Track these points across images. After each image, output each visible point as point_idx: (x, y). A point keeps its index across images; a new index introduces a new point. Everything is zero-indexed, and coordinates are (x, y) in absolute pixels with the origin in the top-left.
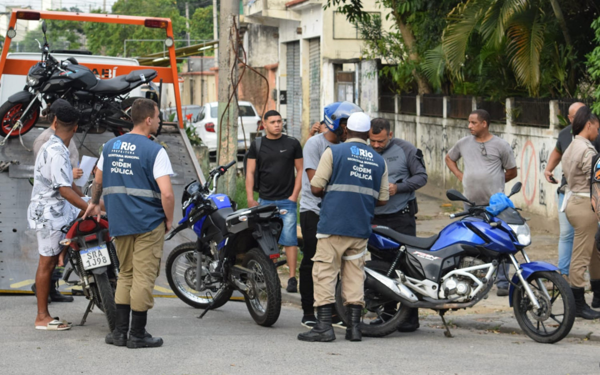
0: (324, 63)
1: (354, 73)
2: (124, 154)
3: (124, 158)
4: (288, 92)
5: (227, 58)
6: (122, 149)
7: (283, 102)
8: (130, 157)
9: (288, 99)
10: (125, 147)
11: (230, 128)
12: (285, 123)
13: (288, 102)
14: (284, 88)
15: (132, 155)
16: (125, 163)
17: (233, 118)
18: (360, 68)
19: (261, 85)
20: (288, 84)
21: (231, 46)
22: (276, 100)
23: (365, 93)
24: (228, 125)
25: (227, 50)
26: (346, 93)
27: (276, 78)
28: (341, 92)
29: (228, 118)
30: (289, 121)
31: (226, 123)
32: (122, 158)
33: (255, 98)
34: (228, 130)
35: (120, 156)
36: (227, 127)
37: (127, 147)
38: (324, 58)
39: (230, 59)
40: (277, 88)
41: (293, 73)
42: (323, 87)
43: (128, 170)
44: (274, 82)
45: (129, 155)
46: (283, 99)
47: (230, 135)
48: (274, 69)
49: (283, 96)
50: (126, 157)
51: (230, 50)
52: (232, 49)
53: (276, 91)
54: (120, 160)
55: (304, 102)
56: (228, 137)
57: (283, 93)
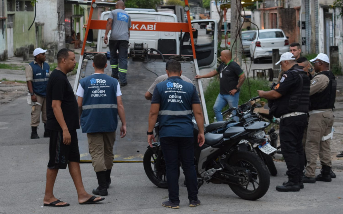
0: (320, 7)
1: (332, 14)
2: (99, 86)
3: (100, 88)
4: (306, 23)
5: (235, 15)
6: (97, 83)
7: (304, 28)
8: (103, 87)
9: (306, 26)
10: (99, 82)
11: (237, 53)
12: (305, 40)
13: (306, 28)
14: (304, 20)
15: (105, 85)
16: (100, 91)
17: (239, 47)
18: (335, 11)
19: (292, 18)
20: (306, 18)
21: (237, 9)
22: (300, 27)
23: (337, 25)
24: (236, 51)
25: (235, 11)
26: (329, 25)
27: (299, 15)
28: (327, 24)
29: (236, 48)
30: (307, 39)
31: (235, 50)
32: (98, 88)
33: (288, 26)
34: (236, 54)
35: (97, 87)
36: (235, 53)
37: (100, 82)
38: (320, 5)
39: (236, 15)
40: (300, 20)
41: (307, 12)
42: (319, 21)
43: (103, 94)
44: (299, 17)
45: (103, 85)
46: (303, 26)
47: (237, 57)
48: (299, 9)
49: (303, 24)
50: (101, 87)
51: (236, 11)
52: (237, 10)
53: (299, 22)
54: (98, 89)
55: (312, 29)
56: (236, 58)
57: (304, 23)
